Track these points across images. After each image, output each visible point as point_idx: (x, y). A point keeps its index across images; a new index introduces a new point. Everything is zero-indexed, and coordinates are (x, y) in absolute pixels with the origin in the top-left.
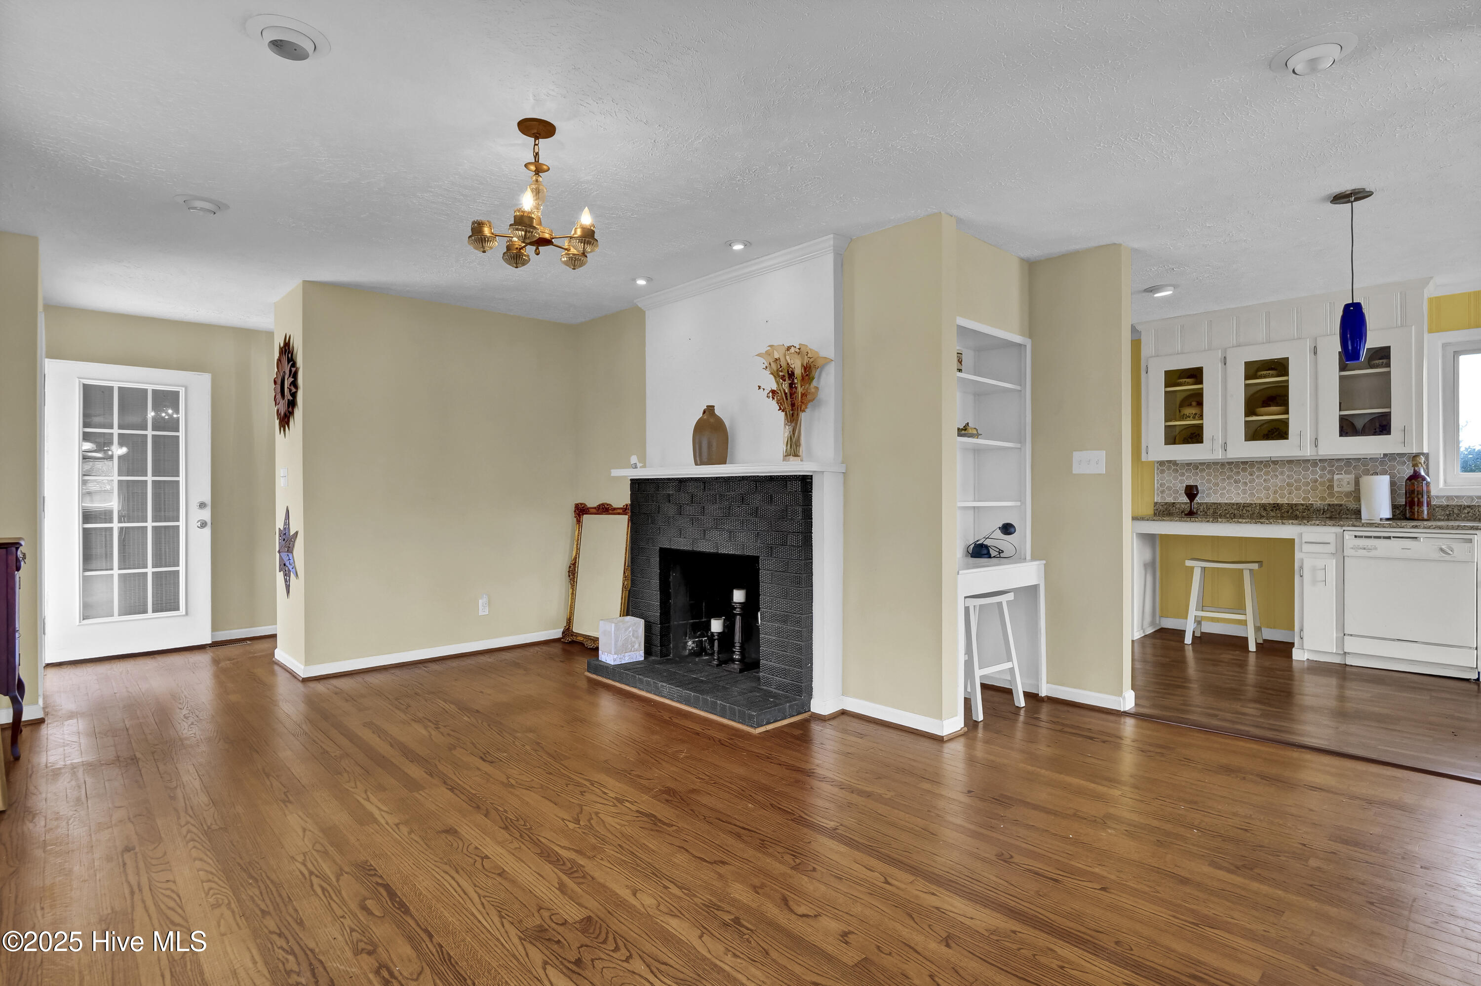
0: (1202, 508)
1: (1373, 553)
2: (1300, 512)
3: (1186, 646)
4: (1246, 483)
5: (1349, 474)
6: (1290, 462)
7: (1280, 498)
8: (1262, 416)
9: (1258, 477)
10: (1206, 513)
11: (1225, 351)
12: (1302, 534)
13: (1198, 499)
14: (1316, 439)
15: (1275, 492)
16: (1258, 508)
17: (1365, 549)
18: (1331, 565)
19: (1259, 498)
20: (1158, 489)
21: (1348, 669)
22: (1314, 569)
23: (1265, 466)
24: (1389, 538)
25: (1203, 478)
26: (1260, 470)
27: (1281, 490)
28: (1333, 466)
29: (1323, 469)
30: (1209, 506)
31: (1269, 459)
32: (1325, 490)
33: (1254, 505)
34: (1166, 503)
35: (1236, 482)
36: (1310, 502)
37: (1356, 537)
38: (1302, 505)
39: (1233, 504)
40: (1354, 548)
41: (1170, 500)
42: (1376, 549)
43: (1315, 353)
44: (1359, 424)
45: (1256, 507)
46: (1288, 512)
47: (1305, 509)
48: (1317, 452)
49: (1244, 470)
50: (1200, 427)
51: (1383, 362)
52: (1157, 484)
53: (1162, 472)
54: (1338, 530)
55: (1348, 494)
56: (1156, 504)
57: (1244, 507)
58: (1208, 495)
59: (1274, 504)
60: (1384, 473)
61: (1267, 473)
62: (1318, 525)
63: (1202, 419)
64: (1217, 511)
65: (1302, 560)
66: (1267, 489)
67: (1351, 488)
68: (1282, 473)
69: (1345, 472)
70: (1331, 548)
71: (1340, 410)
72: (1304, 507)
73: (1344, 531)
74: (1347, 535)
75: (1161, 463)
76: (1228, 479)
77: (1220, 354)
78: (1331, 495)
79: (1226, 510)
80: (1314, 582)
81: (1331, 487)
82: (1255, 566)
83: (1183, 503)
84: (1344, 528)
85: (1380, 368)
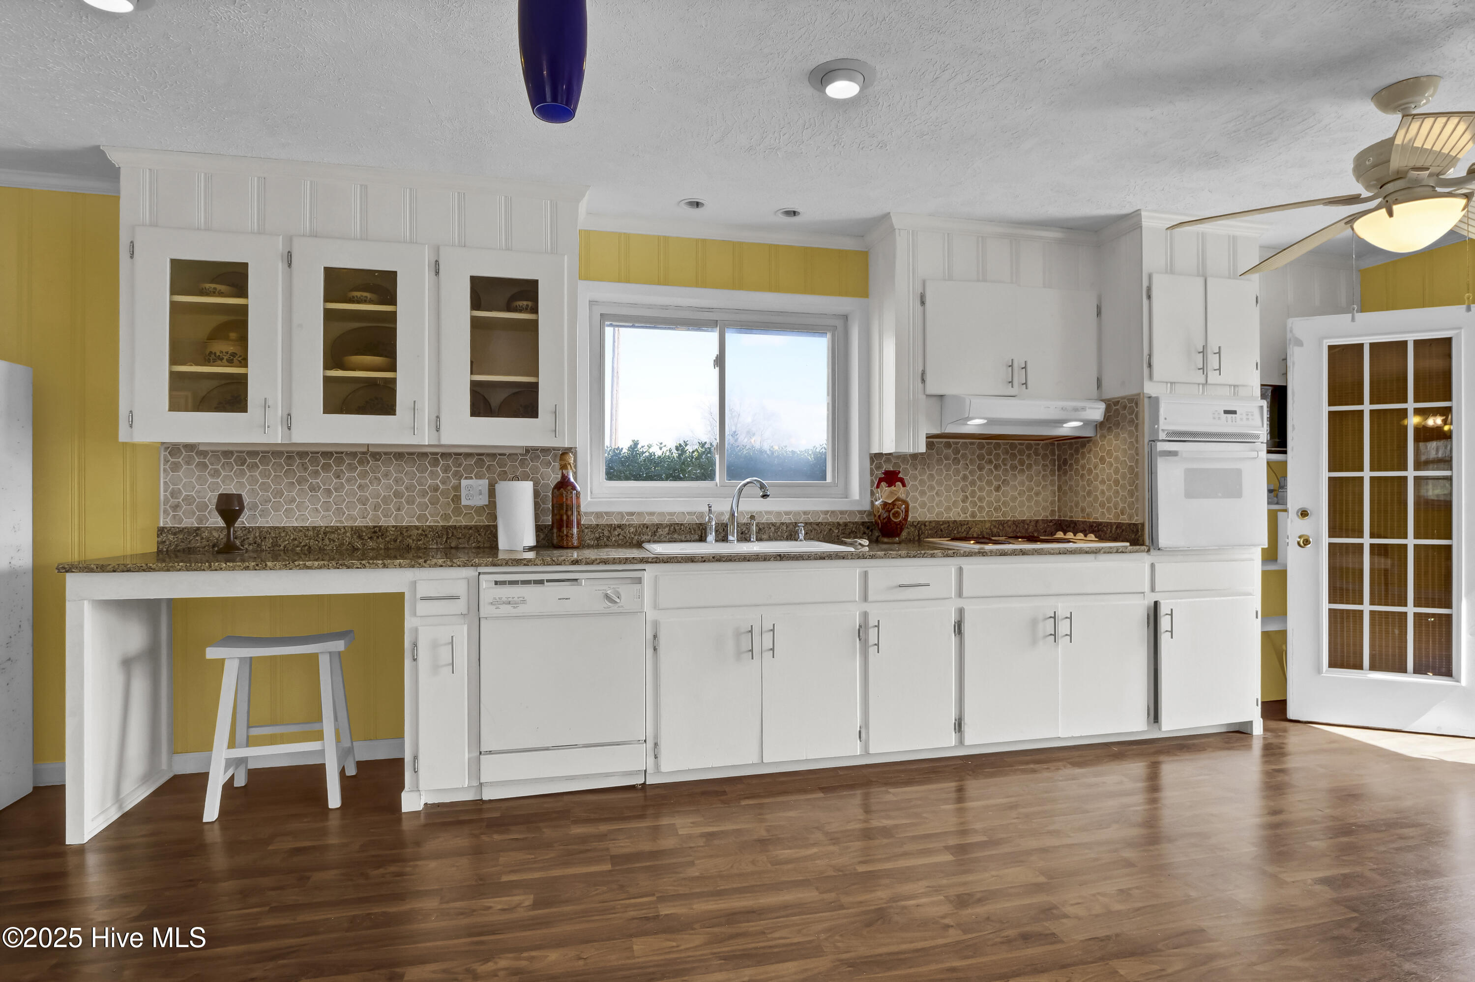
0: (251, 536)
1: (522, 609)
2: (413, 540)
3: (206, 827)
4: (328, 492)
5: (480, 478)
6: (399, 456)
7: (384, 516)
8: (354, 370)
9: (348, 480)
10: (259, 545)
11: (289, 240)
12: (415, 582)
13: (244, 521)
14: (438, 417)
15: (376, 508)
16: (348, 534)
17: (509, 603)
18: (461, 633)
19: (351, 518)
20: (166, 501)
21: (485, 806)
22: (435, 645)
23: (361, 462)
24: (540, 582)
25: (253, 481)
26: (352, 468)
27: (386, 503)
28: (460, 465)
29: (446, 470)
30: (264, 533)
31: (365, 450)
32: (449, 504)
33: (343, 530)
34: (181, 530)
35: (313, 489)
36: (427, 524)
37: (496, 583)
38: (417, 528)
39: (307, 529)
40: (496, 603)
41: (190, 522)
42: (524, 601)
43: (437, 273)
44: (496, 399)
45: (345, 533)
46: (395, 541)
47: (421, 535)
48: (439, 440)
49: (326, 467)
50: (241, 381)
51: (527, 305)
52: (165, 491)
53: (175, 467)
54: (470, 572)
55: (480, 510)
56: (161, 531)
57: (325, 533)
58: (264, 513)
59: (375, 527)
60: (525, 478)
61: (364, 475)
62: (441, 566)
63: (246, 366)
64: (280, 543)
65: (416, 630)
66: (363, 501)
67: (483, 500)
68: (386, 475)
69: (475, 475)
70: (460, 606)
71: (472, 373)
72: (420, 531)
73: (479, 574)
74: (486, 582)
75: (174, 449)
76: (299, 483)
77: (280, 245)
78: (458, 510)
79: (295, 539)
80: (436, 668)
81: (457, 498)
82: (339, 645)
83: (215, 529)
84: (481, 569)
85: (524, 313)
